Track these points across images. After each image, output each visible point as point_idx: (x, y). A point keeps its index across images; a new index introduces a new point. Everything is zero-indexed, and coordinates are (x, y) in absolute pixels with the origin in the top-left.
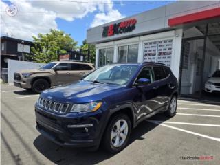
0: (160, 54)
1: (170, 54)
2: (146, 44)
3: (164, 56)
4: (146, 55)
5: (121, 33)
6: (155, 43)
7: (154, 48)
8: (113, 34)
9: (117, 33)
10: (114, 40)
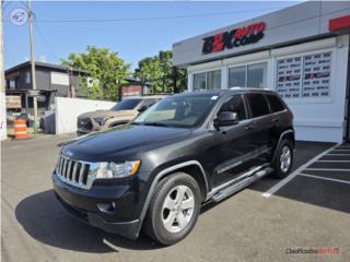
0: (308, 76)
1: (328, 75)
2: (282, 62)
3: (315, 79)
4: (281, 79)
5: (237, 46)
6: (298, 59)
7: (296, 68)
8: (223, 49)
9: (230, 47)
10: (221, 58)
